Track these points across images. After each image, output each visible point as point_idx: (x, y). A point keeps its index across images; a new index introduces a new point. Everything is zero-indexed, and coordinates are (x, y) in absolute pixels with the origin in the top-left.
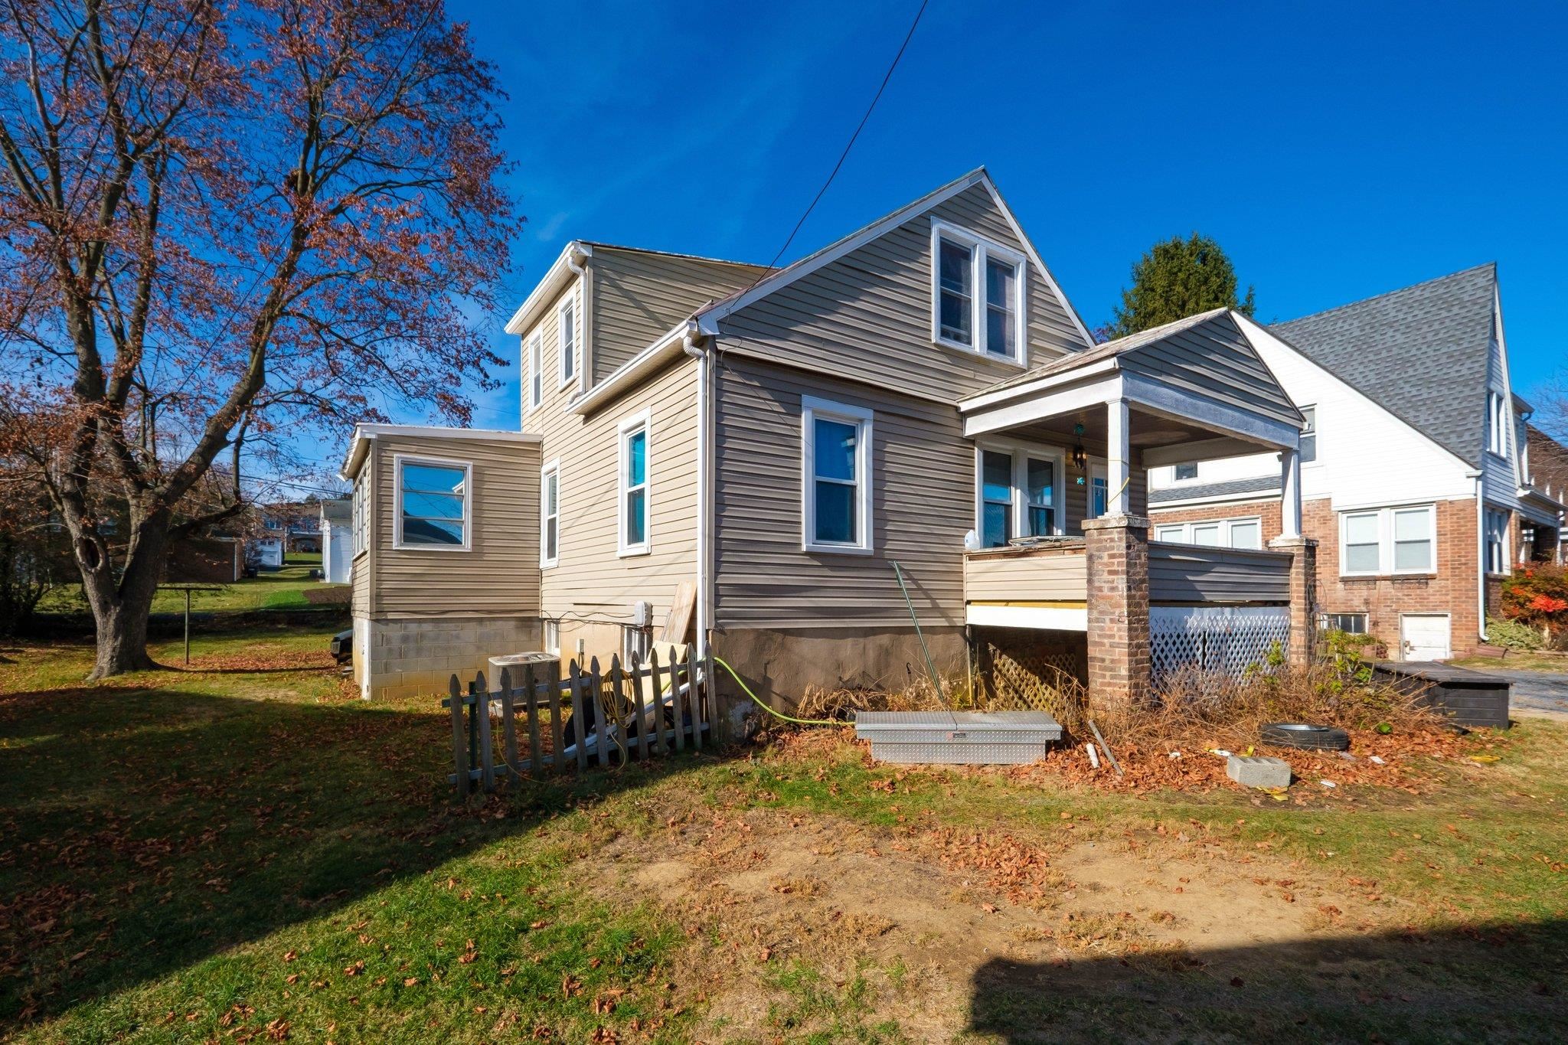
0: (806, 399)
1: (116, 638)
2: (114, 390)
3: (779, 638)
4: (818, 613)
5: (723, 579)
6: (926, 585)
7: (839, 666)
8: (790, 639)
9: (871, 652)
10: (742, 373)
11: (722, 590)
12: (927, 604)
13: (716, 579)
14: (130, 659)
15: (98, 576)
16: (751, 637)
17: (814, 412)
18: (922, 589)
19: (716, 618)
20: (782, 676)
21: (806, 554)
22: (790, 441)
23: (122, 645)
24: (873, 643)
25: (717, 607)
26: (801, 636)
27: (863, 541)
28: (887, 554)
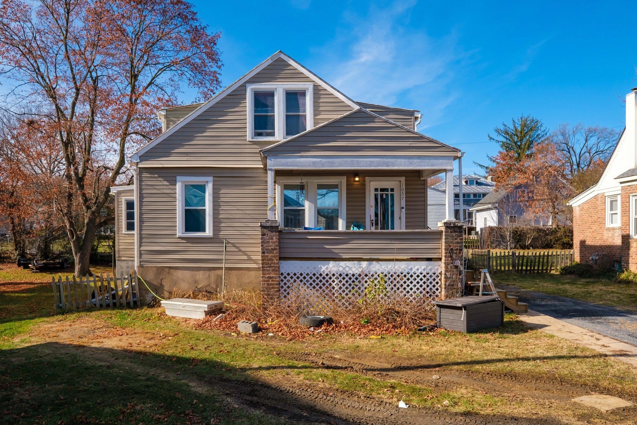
0: (178, 178)
1: (79, 264)
2: (82, 173)
3: (167, 270)
4: (185, 261)
5: (143, 248)
6: (243, 249)
7: (196, 282)
8: (172, 271)
9: (213, 277)
10: (150, 173)
11: (142, 252)
12: (245, 257)
13: (140, 248)
14: (84, 272)
15: (74, 242)
16: (155, 269)
17: (182, 182)
18: (241, 251)
19: (140, 262)
20: (169, 284)
21: (179, 238)
22: (173, 196)
23: (81, 267)
24: (213, 274)
25: (140, 258)
26: (177, 269)
27: (209, 232)
28: (221, 237)
